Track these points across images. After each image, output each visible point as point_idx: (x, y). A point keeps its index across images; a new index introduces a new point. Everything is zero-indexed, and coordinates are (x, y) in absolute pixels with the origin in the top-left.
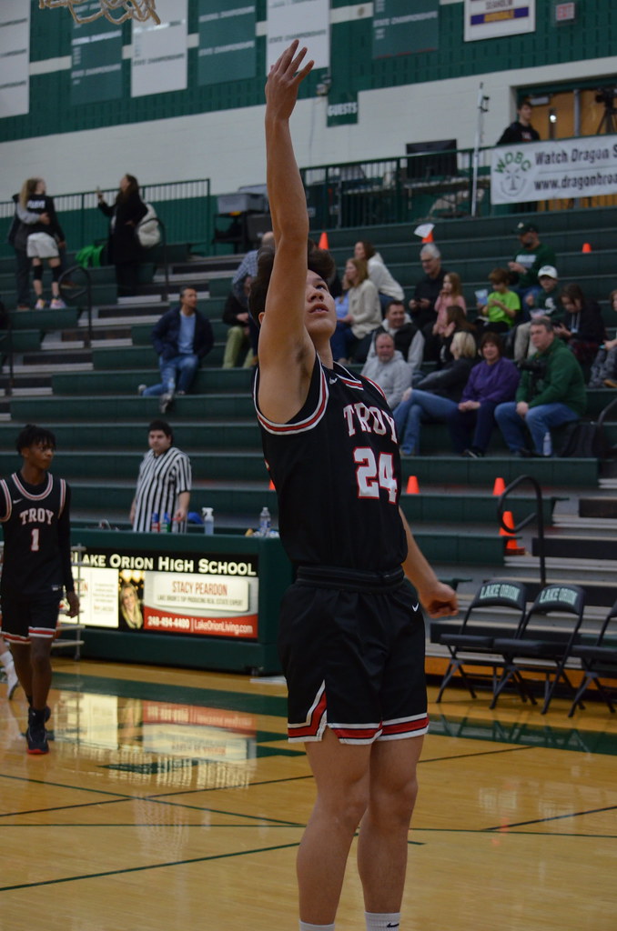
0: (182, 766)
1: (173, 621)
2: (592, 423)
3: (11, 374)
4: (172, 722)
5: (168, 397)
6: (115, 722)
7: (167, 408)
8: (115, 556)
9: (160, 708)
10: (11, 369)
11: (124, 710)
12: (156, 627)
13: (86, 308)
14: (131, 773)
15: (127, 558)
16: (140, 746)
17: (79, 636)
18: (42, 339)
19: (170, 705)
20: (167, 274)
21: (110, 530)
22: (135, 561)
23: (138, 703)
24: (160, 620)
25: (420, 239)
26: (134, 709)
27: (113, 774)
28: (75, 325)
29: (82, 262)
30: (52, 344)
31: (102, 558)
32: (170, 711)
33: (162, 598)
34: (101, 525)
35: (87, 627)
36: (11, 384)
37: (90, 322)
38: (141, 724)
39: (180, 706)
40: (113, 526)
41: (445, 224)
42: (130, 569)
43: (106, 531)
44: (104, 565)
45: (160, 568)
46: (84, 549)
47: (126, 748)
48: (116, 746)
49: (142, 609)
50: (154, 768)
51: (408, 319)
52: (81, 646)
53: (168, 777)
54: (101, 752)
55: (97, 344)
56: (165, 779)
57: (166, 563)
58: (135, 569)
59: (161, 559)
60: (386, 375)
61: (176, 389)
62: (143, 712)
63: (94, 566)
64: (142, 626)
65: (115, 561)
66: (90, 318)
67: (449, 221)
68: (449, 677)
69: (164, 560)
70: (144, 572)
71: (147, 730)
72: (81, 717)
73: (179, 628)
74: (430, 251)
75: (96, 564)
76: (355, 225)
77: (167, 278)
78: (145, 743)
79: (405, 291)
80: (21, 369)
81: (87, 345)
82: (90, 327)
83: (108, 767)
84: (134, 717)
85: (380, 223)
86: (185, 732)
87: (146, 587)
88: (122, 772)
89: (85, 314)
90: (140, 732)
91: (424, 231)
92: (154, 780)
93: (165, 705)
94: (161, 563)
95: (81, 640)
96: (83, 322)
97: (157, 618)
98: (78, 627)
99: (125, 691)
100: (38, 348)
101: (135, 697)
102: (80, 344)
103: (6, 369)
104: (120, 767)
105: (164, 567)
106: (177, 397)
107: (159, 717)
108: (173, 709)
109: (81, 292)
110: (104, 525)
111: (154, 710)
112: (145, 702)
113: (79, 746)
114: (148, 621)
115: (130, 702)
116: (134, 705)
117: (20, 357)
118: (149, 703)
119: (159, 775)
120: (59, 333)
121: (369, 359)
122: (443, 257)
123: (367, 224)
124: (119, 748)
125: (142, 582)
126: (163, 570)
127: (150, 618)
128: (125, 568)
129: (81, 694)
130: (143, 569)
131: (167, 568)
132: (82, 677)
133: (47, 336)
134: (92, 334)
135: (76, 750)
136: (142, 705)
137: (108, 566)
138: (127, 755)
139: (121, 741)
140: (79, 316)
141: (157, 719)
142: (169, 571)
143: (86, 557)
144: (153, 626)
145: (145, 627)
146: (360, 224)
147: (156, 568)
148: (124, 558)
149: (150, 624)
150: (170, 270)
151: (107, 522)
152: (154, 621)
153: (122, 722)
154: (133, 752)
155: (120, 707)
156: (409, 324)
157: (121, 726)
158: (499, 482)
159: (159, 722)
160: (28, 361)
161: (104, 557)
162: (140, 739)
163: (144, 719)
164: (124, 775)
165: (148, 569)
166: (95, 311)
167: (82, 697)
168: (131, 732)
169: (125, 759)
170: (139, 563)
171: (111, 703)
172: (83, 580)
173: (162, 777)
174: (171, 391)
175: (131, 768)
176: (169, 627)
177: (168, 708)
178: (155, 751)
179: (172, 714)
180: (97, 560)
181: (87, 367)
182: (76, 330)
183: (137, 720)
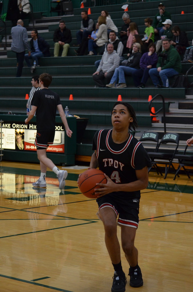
0: (38, 198)
2: (183, 75)
5: (34, 67)
6: (15, 183)
7: (33, 71)
8: (14, 124)
9: (30, 178)
11: (18, 178)
12: (28, 149)
13: (5, 36)
14: (20, 201)
15: (18, 125)
16: (23, 191)
17: (1, 152)
19: (34, 177)
20: (33, 24)
21: (12, 115)
22: (21, 126)
23: (23, 176)
25: (123, 10)
26: (21, 178)
27: (14, 202)
29: (3, 19)
31: (9, 125)
32: (34, 179)
33: (30, 139)
34: (9, 113)
35: (5, 149)
37: (6, 41)
38: (24, 183)
40: (13, 113)
41: (132, 4)
42: (19, 128)
43: (11, 115)
44: (10, 127)
45: (30, 128)
46: (3, 121)
47: (18, 192)
48: (15, 192)
49: (24, 143)
50: (28, 199)
51: (117, 38)
52: (2, 156)
53: (33, 202)
54: (9, 194)
55: (8, 49)
57: (32, 126)
58: (21, 128)
60: (111, 58)
61: (36, 65)
62: (25, 179)
63: (6, 128)
64: (24, 149)
65: (14, 126)
66: (6, 40)
67: (134, 3)
69: (31, 125)
70: (24, 130)
71: (26, 186)
72: (3, 182)
75: (7, 127)
76: (101, 5)
77: (34, 25)
78: (25, 190)
79: (118, 29)
81: (5, 49)
82: (6, 42)
83: (12, 199)
85: (109, 5)
87: (25, 135)
88: (17, 201)
89: (4, 38)
90: (24, 186)
91: (125, 7)
92: (28, 203)
93: (32, 177)
94: (30, 126)
95: (2, 154)
96: (4, 41)
97: (29, 146)
98: (1, 149)
99: (18, 172)
101: (22, 174)
102: (3, 49)
104: (16, 199)
105: (31, 128)
106: (37, 67)
107: (30, 181)
108: (35, 178)
109: (3, 30)
110: (10, 113)
112: (25, 176)
113: (2, 191)
114: (26, 147)
115: (20, 176)
116: (21, 177)
118: (26, 176)
121: (105, 53)
123: (105, 5)
124: (16, 192)
125: (23, 133)
126: (31, 129)
127: (26, 146)
128: (18, 128)
129: (2, 173)
130: (24, 129)
132: (3, 167)
134: (7, 45)
136: (24, 177)
137: (12, 128)
139: (17, 189)
140: (2, 39)
141: (29, 181)
142: (33, 129)
143: (4, 124)
145: (25, 149)
146: (102, 5)
147: (28, 128)
148: (17, 125)
149: (26, 148)
150: (35, 22)
151: (11, 112)
152: (28, 147)
153: (17, 183)
154: (20, 194)
155: (16, 178)
157: (17, 184)
158: (150, 97)
159: (30, 183)
161: (10, 124)
162: (23, 189)
163: (25, 182)
165: (26, 129)
166: (8, 37)
167: (3, 174)
168: (20, 186)
169: (18, 197)
170: (22, 126)
171: (13, 176)
172: (3, 133)
173: (31, 202)
174: (35, 65)
175: (20, 199)
176: (33, 149)
177: (33, 178)
178: (29, 193)
179: (35, 180)
180: (8, 125)
181: (5, 57)
182: (1, 44)
183: (22, 182)
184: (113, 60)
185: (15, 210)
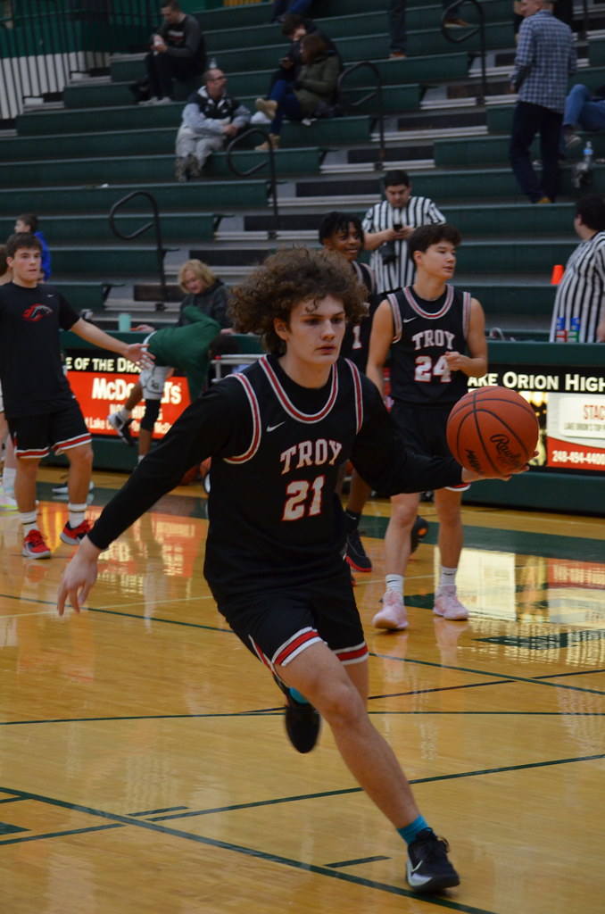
1: (585, 456)
3: (382, 142)
4: (585, 586)
5: (584, 167)
6: (512, 584)
7: (582, 182)
8: (510, 374)
9: (569, 567)
10: (382, 137)
11: (524, 569)
12: (562, 463)
13: (479, 53)
15: (526, 377)
16: (545, 615)
18: (422, 96)
19: (583, 563)
21: (503, 341)
22: (535, 380)
23: (541, 561)
24: (568, 455)
26: (536, 569)
27: (512, 651)
28: (466, 76)
30: (435, 102)
31: (493, 377)
32: (582, 571)
33: (570, 427)
34: (491, 335)
36: (382, 155)
37: (484, 72)
38: (546, 586)
40: (507, 335)
42: (529, 389)
43: (498, 342)
45: (568, 388)
47: (527, 617)
48: (514, 616)
49: (546, 441)
50: (563, 640)
53: (581, 652)
54: (495, 624)
55: (492, 100)
56: (577, 657)
57: (575, 382)
58: (535, 389)
59: (568, 376)
61: (594, 157)
62: (549, 572)
64: (546, 462)
65: (510, 380)
66: (484, 66)
69: (572, 378)
70: (547, 394)
71: (552, 594)
73: (592, 464)
75: (485, 384)
77: (586, 8)
78: (552, 611)
80: (394, 136)
81: (480, 102)
82: (484, 77)
83: (502, 641)
84: (536, 579)
87: (550, 413)
89: (478, 61)
90: (545, 596)
92: (563, 656)
93: (577, 563)
94: (569, 382)
96: (475, 72)
97: (565, 453)
99: (524, 546)
100: (417, 108)
102: (471, 101)
103: (376, 136)
104: (519, 642)
105: (572, 386)
106: (594, 165)
107: (568, 577)
110: (496, 335)
111: (561, 571)
112: (550, 560)
114: (553, 456)
115: (531, 560)
116: (537, 564)
117: (394, 121)
119: (570, 648)
120: (444, 87)
124: (518, 619)
125: (544, 406)
126: (572, 391)
127: (555, 452)
128: (523, 389)
130: (545, 390)
131: (576, 388)
133: (429, 91)
134: (487, 87)
136: (546, 563)
138: (527, 629)
139: (520, 606)
140: (470, 64)
141: (565, 581)
142: (579, 392)
144: (558, 463)
145: (549, 465)
147: (562, 389)
148: (521, 376)
149: (555, 460)
151: (499, 330)
152: (560, 457)
153: (521, 584)
154: (532, 623)
155: (518, 566)
157: (520, 589)
159: (569, 584)
160: (404, 126)
161: (495, 375)
162: (544, 605)
163: (549, 582)
164: (524, 651)
165: (552, 390)
166: (491, 57)
168: (532, 596)
169: (525, 634)
170: (540, 382)
171: (506, 561)
173: (574, 653)
174: (587, 159)
175: (532, 642)
176: (579, 463)
177: (580, 568)
179: (585, 575)
180: (487, 379)
181: (480, 131)
182: (465, 83)
183: (541, 581)
185: (511, 679)
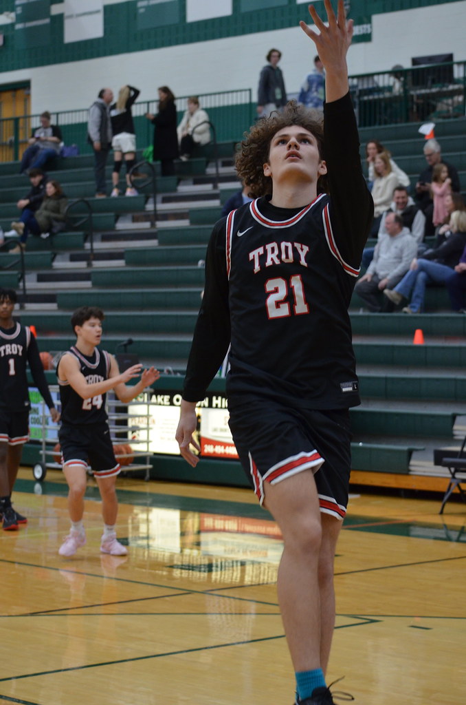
0: (233, 566)
1: (225, 448)
3: (92, 249)
4: (224, 531)
6: (178, 530)
8: (177, 396)
9: (214, 519)
10: (92, 246)
11: (185, 521)
12: (210, 454)
13: (152, 195)
14: (191, 571)
16: (199, 549)
17: (148, 461)
18: (116, 220)
19: (223, 517)
20: (217, 167)
21: (173, 375)
23: (197, 515)
24: (214, 447)
25: (423, 136)
26: (193, 520)
27: (177, 573)
28: (143, 209)
29: (148, 158)
30: (124, 225)
31: (167, 398)
32: (222, 522)
33: (215, 430)
34: (165, 371)
35: (155, 454)
36: (92, 257)
37: (155, 207)
38: (199, 532)
39: (231, 517)
40: (175, 372)
41: (444, 123)
43: (170, 376)
44: (169, 403)
45: (214, 405)
46: (152, 390)
47: (187, 551)
48: (179, 550)
49: (200, 438)
50: (210, 568)
51: (411, 202)
52: (150, 470)
53: (221, 574)
54: (167, 554)
55: (161, 225)
56: (218, 577)
57: (219, 402)
59: (214, 398)
60: (396, 247)
62: (201, 523)
63: (160, 404)
64: (200, 452)
65: (178, 400)
66: (155, 203)
67: (447, 120)
68: (449, 494)
69: (217, 399)
70: (201, 409)
71: (204, 537)
72: (151, 526)
73: (229, 454)
74: (432, 146)
75: (162, 403)
76: (370, 125)
77: (217, 170)
78: (203, 547)
79: (411, 179)
80: (100, 246)
81: (153, 225)
82: (155, 210)
83: (172, 567)
84: (193, 526)
85: (390, 123)
86: (234, 538)
87: (203, 422)
88: (183, 571)
89: (151, 200)
90: (199, 539)
91: (427, 129)
92: (210, 577)
93: (219, 517)
94: (215, 401)
95: (150, 464)
96: (150, 207)
97: (212, 446)
98: (148, 454)
99: (186, 506)
100: (113, 228)
101: (194, 511)
102: (147, 225)
103: (88, 245)
104: (182, 567)
105: (217, 405)
107: (214, 526)
108: (225, 520)
109: (148, 182)
110: (169, 371)
111: (209, 521)
112: (202, 514)
113: (148, 550)
114: (204, 449)
115: (190, 515)
116: (194, 517)
117: (99, 236)
118: (206, 515)
119: (214, 574)
120: (130, 216)
122: (443, 150)
123: (380, 124)
124: (182, 551)
126: (217, 407)
127: (206, 446)
129: (150, 508)
131: (219, 406)
132: (151, 495)
133: (120, 218)
134: (156, 216)
135: (146, 554)
136: (200, 517)
137: (172, 404)
138: (188, 558)
139: (183, 546)
140: (146, 202)
141: (212, 528)
142: (221, 408)
143: (154, 397)
144: (208, 453)
145: (202, 455)
146: (375, 124)
147: (210, 406)
149: (206, 451)
150: (220, 163)
151: (170, 369)
152: (209, 449)
153: (183, 530)
154: (193, 555)
155: (182, 519)
156: (412, 206)
157: (183, 534)
159: (214, 530)
160: (105, 239)
161: (168, 396)
162: (198, 544)
163: (202, 528)
164: (185, 573)
165: (204, 407)
166: (159, 197)
167: (151, 511)
168: (191, 539)
169: (186, 561)
171: (174, 515)
172: (151, 416)
173: (217, 575)
175: (191, 568)
176: (221, 454)
177: (221, 519)
178: (211, 553)
179: (224, 524)
180: (163, 400)
181: (153, 243)
182: (143, 214)
183: (196, 529)
184: (402, 251)
185: (190, 592)
